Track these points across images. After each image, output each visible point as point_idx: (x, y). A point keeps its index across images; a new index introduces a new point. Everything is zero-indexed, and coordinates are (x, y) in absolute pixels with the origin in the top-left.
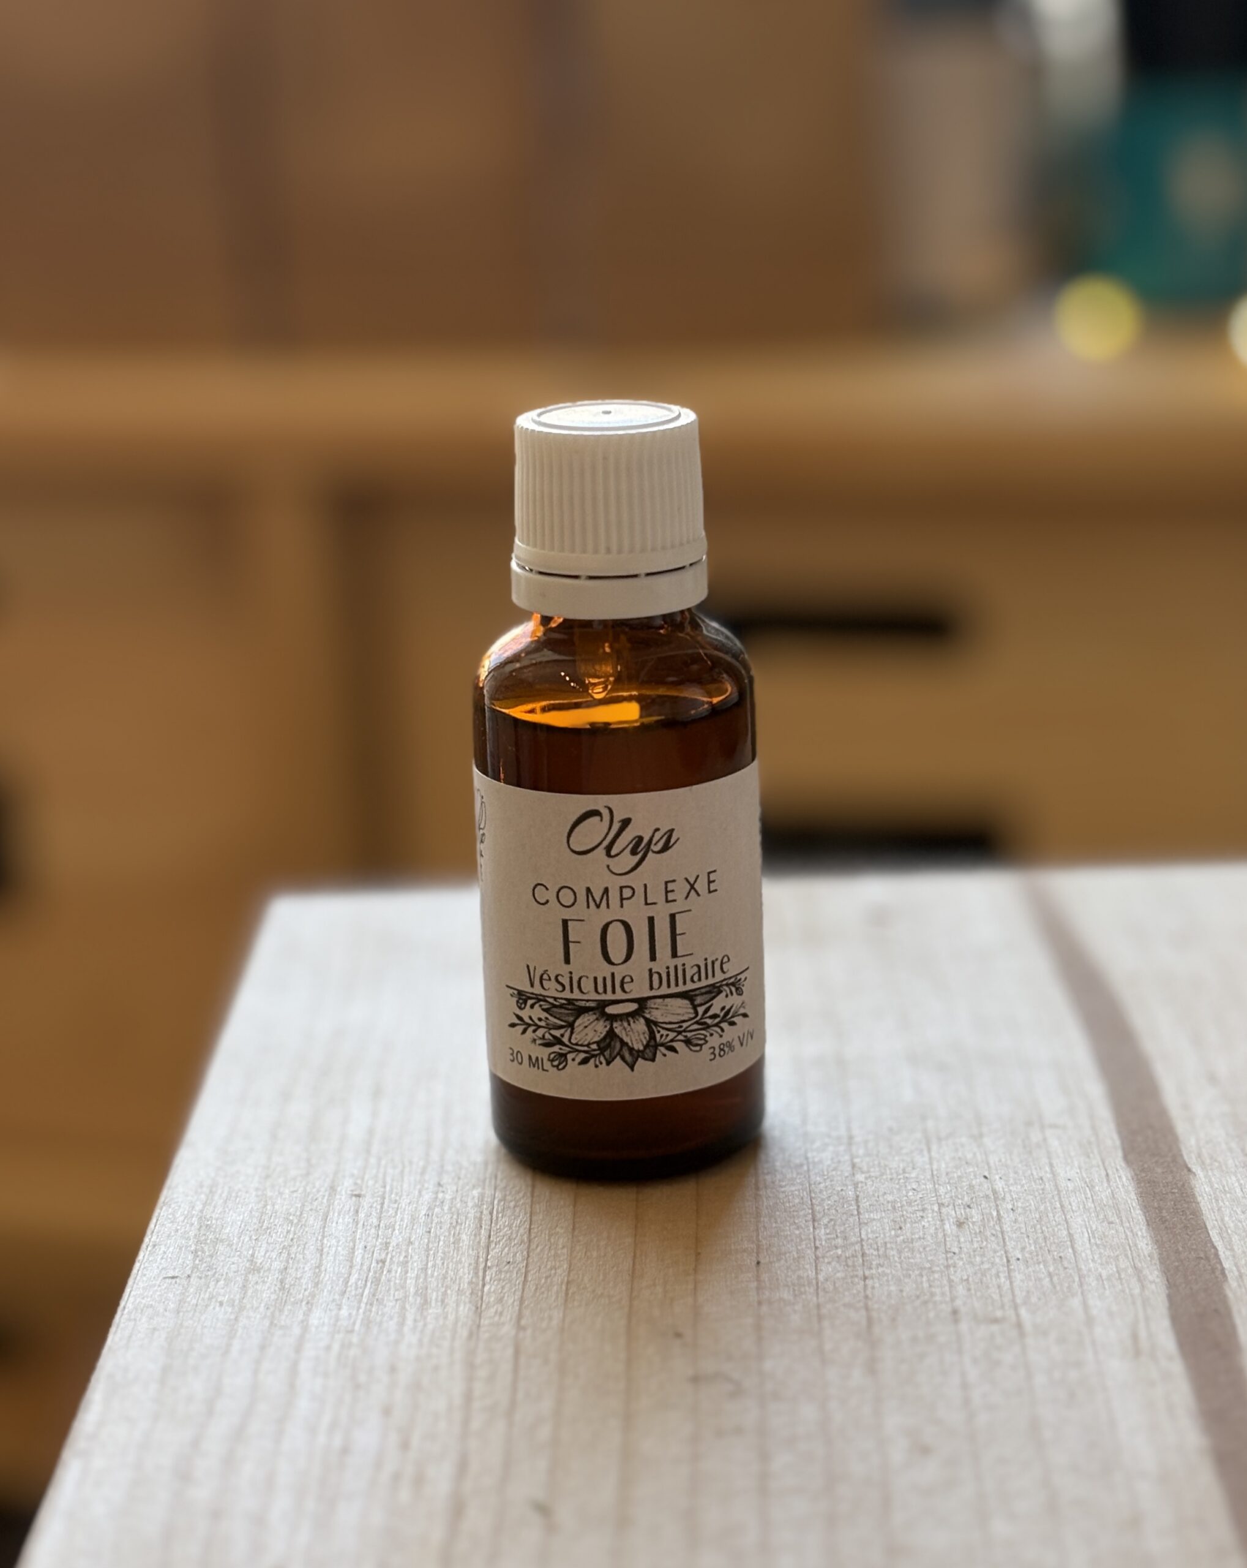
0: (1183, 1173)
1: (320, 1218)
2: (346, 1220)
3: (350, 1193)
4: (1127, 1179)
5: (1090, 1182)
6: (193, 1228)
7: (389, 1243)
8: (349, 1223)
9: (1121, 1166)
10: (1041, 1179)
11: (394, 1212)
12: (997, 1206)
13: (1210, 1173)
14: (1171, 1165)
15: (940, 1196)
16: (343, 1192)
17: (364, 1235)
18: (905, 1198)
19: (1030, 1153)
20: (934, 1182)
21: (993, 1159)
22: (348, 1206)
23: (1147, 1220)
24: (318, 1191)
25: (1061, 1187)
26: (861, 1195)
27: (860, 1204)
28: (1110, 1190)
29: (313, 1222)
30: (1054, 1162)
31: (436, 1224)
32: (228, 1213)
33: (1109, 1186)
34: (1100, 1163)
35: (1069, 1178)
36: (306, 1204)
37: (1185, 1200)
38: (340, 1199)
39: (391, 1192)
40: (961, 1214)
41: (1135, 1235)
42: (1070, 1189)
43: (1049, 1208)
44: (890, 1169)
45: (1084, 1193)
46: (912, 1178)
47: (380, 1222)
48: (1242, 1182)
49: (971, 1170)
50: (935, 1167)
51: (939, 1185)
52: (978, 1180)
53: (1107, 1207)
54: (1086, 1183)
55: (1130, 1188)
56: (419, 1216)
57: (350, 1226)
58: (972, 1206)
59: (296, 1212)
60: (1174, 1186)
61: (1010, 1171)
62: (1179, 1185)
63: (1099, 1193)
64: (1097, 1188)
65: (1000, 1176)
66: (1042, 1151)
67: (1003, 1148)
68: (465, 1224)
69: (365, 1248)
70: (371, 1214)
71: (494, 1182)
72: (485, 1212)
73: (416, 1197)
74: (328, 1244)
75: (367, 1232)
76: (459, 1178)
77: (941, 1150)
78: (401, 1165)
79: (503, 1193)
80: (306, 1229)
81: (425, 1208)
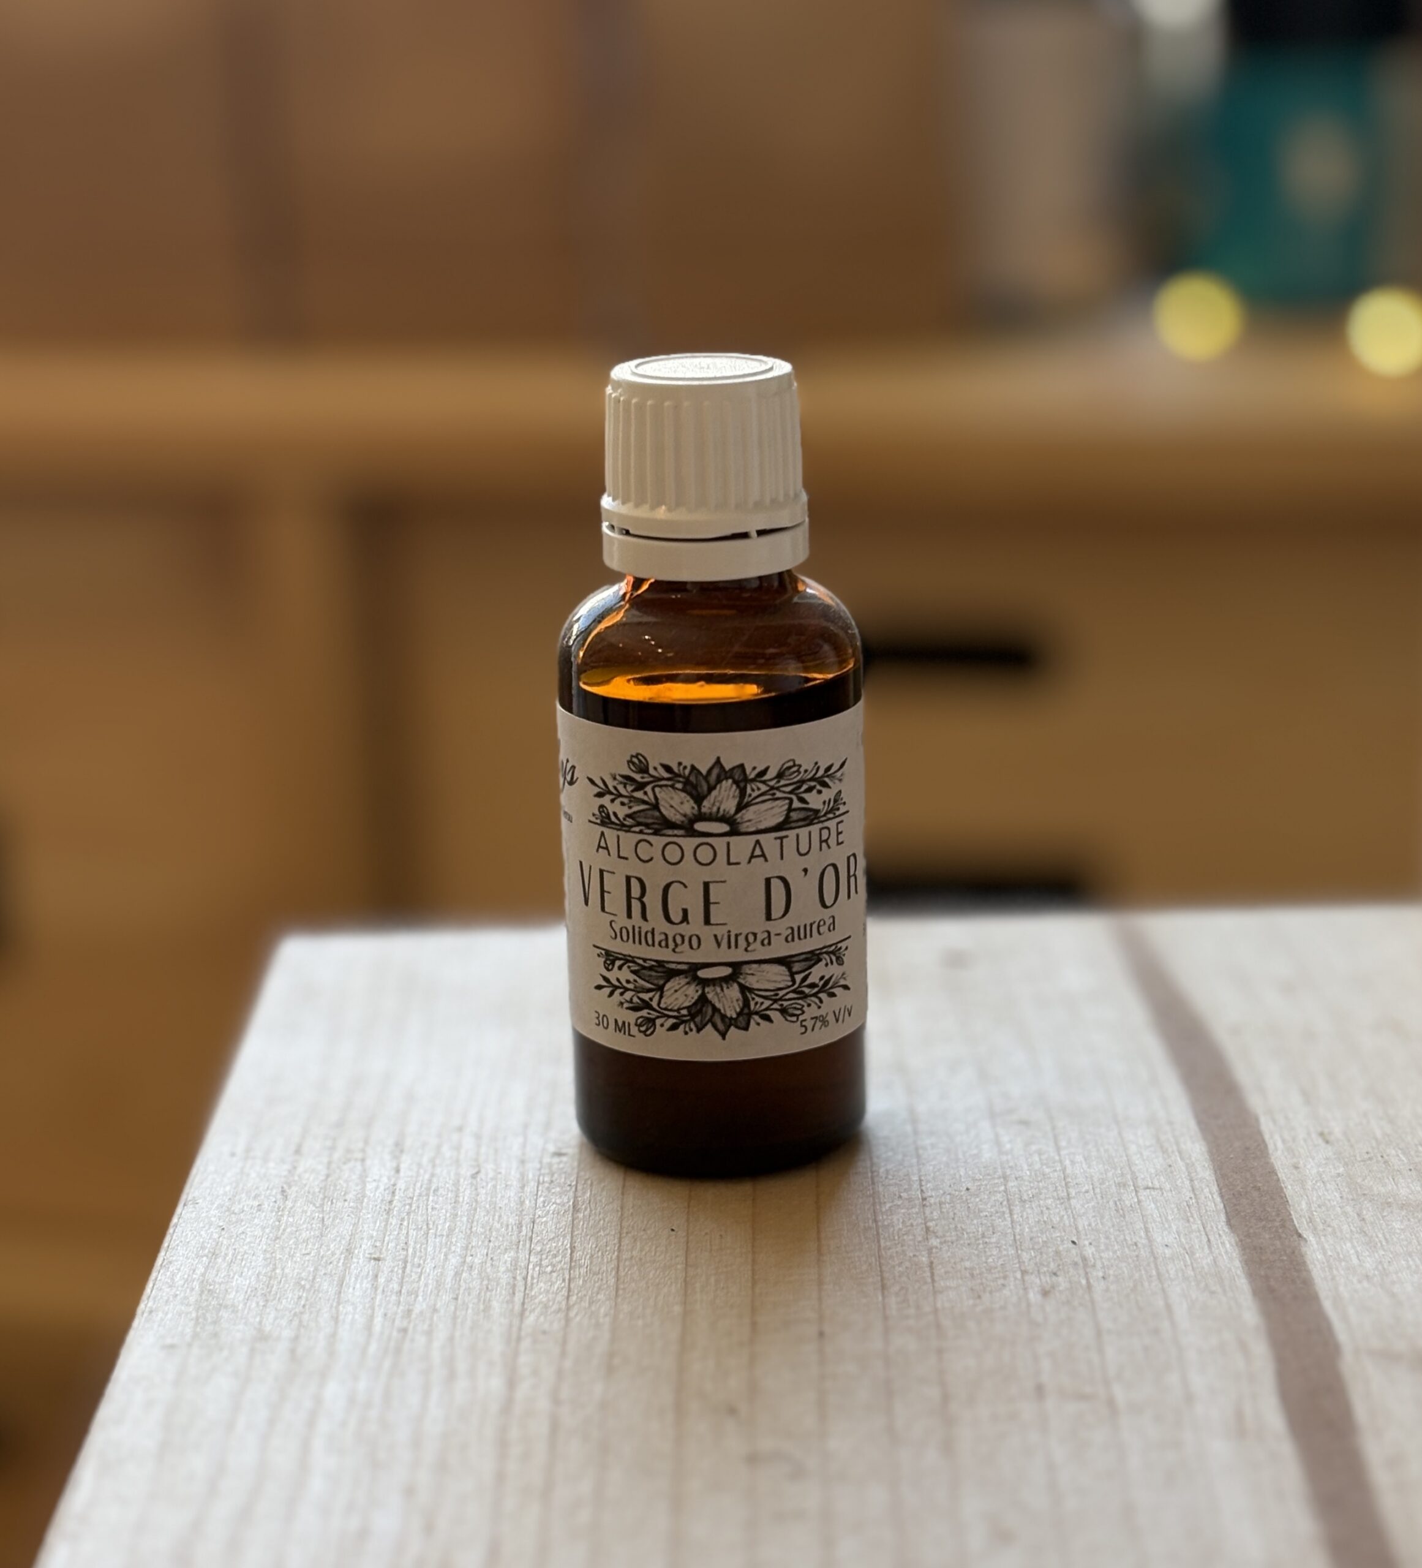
0: (1292, 1239)
1: (335, 1283)
2: (364, 1285)
3: (367, 1255)
4: (1231, 1245)
5: (1190, 1248)
6: (194, 1293)
7: (412, 1311)
8: (367, 1289)
9: (1224, 1231)
10: (1136, 1244)
11: (417, 1276)
12: (1086, 1273)
13: (1323, 1239)
14: (1280, 1230)
15: (1024, 1262)
16: (361, 1255)
17: (383, 1302)
18: (985, 1265)
19: (1124, 1217)
20: (1017, 1247)
21: (1082, 1223)
22: (367, 1270)
24: (333, 1254)
25: (1158, 1253)
26: (935, 1261)
27: (936, 1272)
28: (1212, 1258)
29: (328, 1287)
30: (1149, 1226)
31: (465, 1290)
32: (233, 1278)
33: (1211, 1252)
34: (1202, 1229)
35: (1166, 1243)
36: (320, 1267)
37: (1295, 1268)
38: (358, 1263)
39: (415, 1252)
40: (1047, 1282)
42: (1167, 1256)
43: (1144, 1276)
44: (967, 1233)
45: (1183, 1260)
46: (992, 1243)
47: (402, 1287)
48: (1359, 1249)
49: (1058, 1235)
50: (1018, 1231)
51: (1022, 1250)
52: (1065, 1246)
53: (1209, 1276)
54: (1185, 1249)
55: (1234, 1255)
56: (445, 1280)
57: (369, 1291)
58: (1058, 1273)
59: (309, 1276)
60: (1283, 1254)
61: (1101, 1235)
62: (1289, 1251)
63: (1200, 1261)
64: (1198, 1255)
65: (1090, 1241)
66: (1136, 1214)
67: (1094, 1211)
68: (496, 1291)
69: (385, 1315)
70: (392, 1279)
71: (528, 1245)
72: (519, 1278)
73: (442, 1261)
74: (344, 1311)
75: (388, 1299)
76: (490, 1241)
77: (1025, 1214)
78: (425, 1227)
79: (539, 1257)
80: (320, 1295)
81: (452, 1273)
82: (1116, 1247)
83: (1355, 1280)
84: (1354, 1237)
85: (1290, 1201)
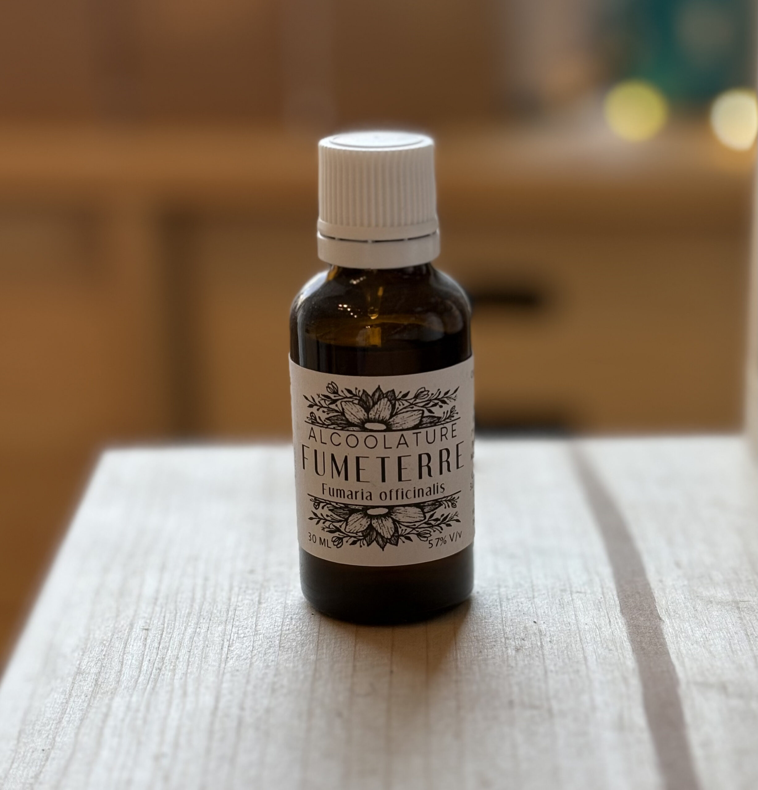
0: (656, 621)
1: (123, 642)
2: (138, 644)
3: (142, 628)
4: (622, 624)
5: (599, 625)
7: (165, 658)
9: (618, 616)
10: (569, 623)
11: (169, 639)
12: (541, 639)
13: (673, 621)
14: (650, 615)
15: (506, 633)
16: (138, 628)
17: (149, 653)
18: (485, 634)
19: (564, 608)
20: (503, 625)
21: (540, 611)
22: (140, 636)
23: (632, 648)
24: (123, 626)
25: (581, 628)
28: (611, 631)
29: (118, 645)
30: (577, 613)
31: (195, 647)
33: (611, 628)
34: (606, 615)
35: (586, 623)
36: (115, 633)
37: (656, 637)
38: (136, 631)
39: (168, 626)
40: (519, 644)
41: (624, 657)
42: (586, 629)
43: (573, 641)
44: (476, 617)
45: (595, 632)
46: (489, 622)
47: (159, 645)
48: (692, 626)
49: (527, 618)
50: (504, 615)
51: (506, 626)
52: (530, 624)
53: (609, 641)
54: (596, 626)
55: (623, 629)
56: (184, 641)
57: (141, 647)
58: (525, 639)
60: (650, 629)
61: (550, 618)
62: (654, 627)
63: (604, 632)
64: (603, 629)
65: (544, 621)
66: (570, 607)
67: (547, 605)
68: (212, 647)
69: (149, 660)
70: (154, 640)
71: (232, 623)
72: (225, 640)
73: (183, 630)
74: (127, 658)
75: (151, 651)
76: (210, 620)
77: (508, 606)
78: (175, 612)
79: (237, 629)
80: (114, 649)
81: (189, 637)
82: (558, 625)
83: (690, 644)
84: (690, 620)
85: (656, 600)
